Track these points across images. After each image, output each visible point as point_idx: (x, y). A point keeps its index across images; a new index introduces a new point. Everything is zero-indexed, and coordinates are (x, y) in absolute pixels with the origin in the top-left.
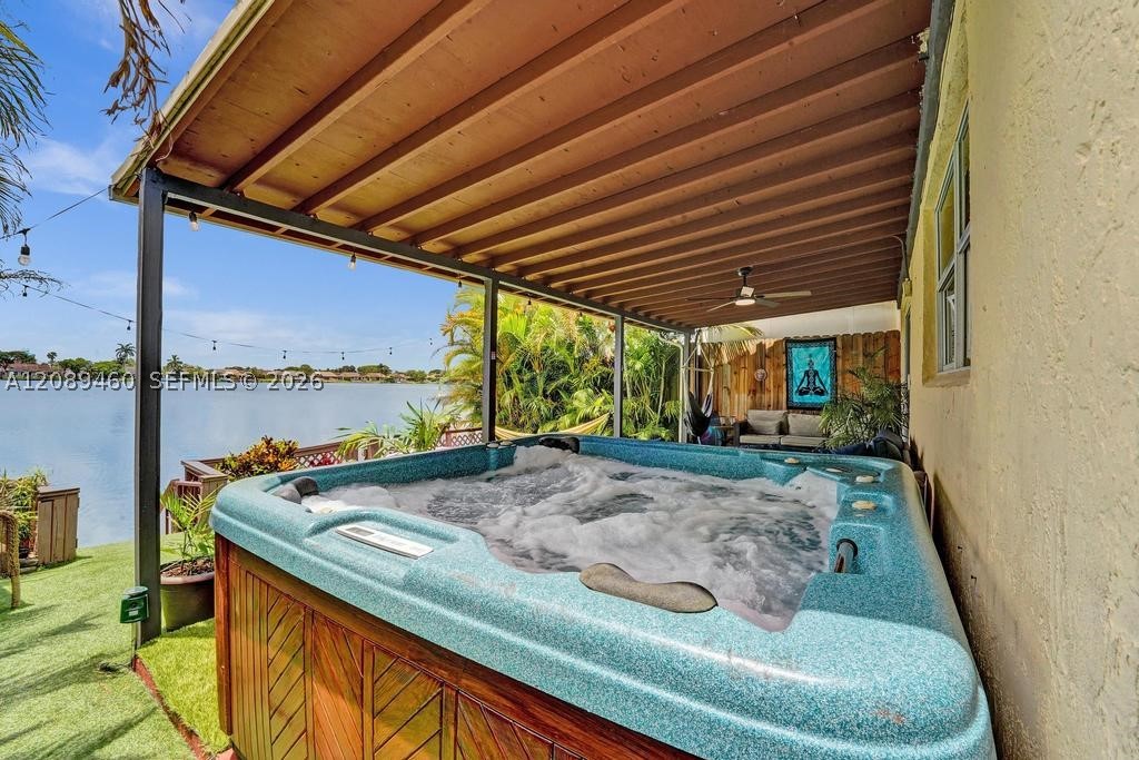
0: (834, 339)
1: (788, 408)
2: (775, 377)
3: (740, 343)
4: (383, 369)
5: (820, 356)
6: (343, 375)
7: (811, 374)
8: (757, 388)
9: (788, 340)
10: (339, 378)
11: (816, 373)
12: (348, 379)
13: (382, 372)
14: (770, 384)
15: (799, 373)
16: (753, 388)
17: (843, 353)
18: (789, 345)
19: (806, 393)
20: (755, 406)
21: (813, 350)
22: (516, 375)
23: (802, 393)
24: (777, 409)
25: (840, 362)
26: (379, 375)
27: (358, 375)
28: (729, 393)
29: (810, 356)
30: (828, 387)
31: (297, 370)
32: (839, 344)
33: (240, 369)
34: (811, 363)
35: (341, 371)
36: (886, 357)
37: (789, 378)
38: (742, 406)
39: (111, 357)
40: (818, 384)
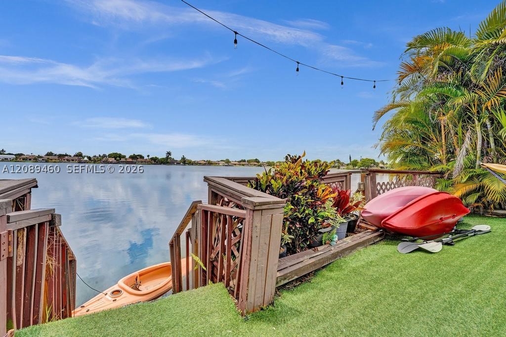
4: (257, 161)
6: (241, 163)
10: (240, 165)
12: (243, 165)
13: (256, 162)
26: (256, 163)
27: (247, 163)
31: (224, 161)
33: (204, 161)
35: (240, 161)
39: (164, 156)
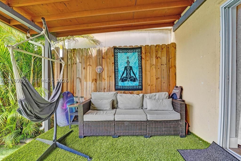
0: (140, 48)
1: (116, 90)
2: (108, 71)
3: (87, 50)
5: (133, 58)
7: (129, 69)
8: (98, 77)
9: (115, 48)
11: (131, 68)
14: (105, 75)
15: (121, 69)
16: (95, 78)
17: (146, 56)
18: (116, 51)
19: (126, 80)
20: (96, 90)
21: (129, 54)
23: (123, 80)
24: (109, 90)
25: (143, 61)
28: (81, 82)
29: (128, 58)
30: (137, 76)
32: (143, 51)
34: (128, 62)
36: (168, 59)
37: (116, 71)
38: (88, 89)
40: (132, 75)
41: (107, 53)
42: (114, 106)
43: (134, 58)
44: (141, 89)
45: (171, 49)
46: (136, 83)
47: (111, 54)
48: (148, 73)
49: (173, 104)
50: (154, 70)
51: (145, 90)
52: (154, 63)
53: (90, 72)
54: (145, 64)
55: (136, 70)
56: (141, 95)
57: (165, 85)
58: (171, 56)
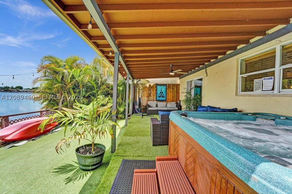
0: (166, 85)
1: (156, 101)
2: (153, 93)
3: (145, 84)
7: (161, 93)
8: (149, 95)
9: (156, 84)
11: (162, 92)
14: (152, 94)
15: (159, 92)
16: (148, 96)
17: (168, 88)
18: (157, 85)
19: (160, 97)
20: (149, 100)
21: (162, 87)
22: (72, 90)
23: (159, 97)
24: (154, 101)
25: (167, 90)
28: (142, 97)
29: (161, 88)
30: (165, 96)
32: (167, 86)
34: (161, 90)
36: (177, 90)
37: (156, 93)
38: (145, 100)
40: (163, 95)
41: (153, 86)
42: (157, 106)
43: (164, 89)
44: (166, 101)
45: (178, 86)
46: (164, 98)
47: (155, 86)
48: (169, 94)
49: (176, 106)
50: (171, 93)
51: (168, 101)
52: (172, 91)
53: (146, 93)
54: (168, 91)
55: (164, 93)
56: (166, 103)
57: (175, 99)
58: (178, 88)
